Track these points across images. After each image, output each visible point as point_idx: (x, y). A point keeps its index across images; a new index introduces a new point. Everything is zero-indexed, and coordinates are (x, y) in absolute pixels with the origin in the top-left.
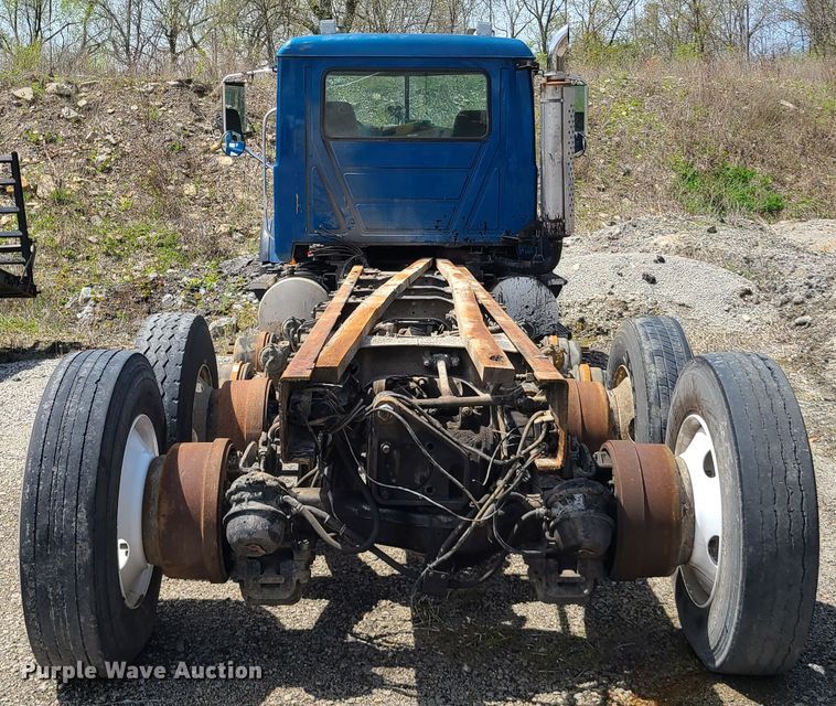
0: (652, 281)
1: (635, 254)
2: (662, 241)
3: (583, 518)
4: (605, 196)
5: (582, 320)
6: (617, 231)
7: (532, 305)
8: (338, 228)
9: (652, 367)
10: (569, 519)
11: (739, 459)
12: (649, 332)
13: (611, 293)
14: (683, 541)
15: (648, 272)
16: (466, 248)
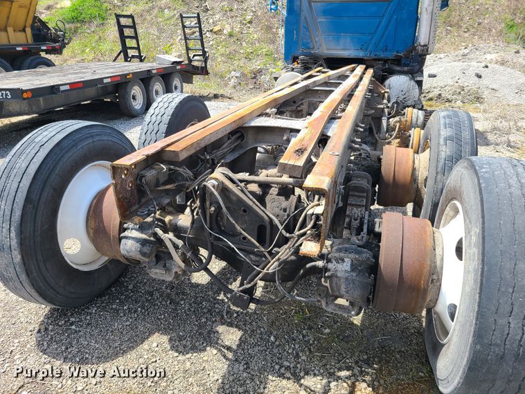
0: (479, 77)
1: (474, 63)
2: (489, 57)
3: (347, 279)
4: (466, 35)
5: (440, 95)
6: (468, 52)
7: (405, 90)
8: (314, 48)
9: (444, 147)
10: (337, 277)
11: (483, 269)
12: (447, 122)
13: (457, 82)
14: (428, 300)
15: (478, 72)
16: (375, 60)
